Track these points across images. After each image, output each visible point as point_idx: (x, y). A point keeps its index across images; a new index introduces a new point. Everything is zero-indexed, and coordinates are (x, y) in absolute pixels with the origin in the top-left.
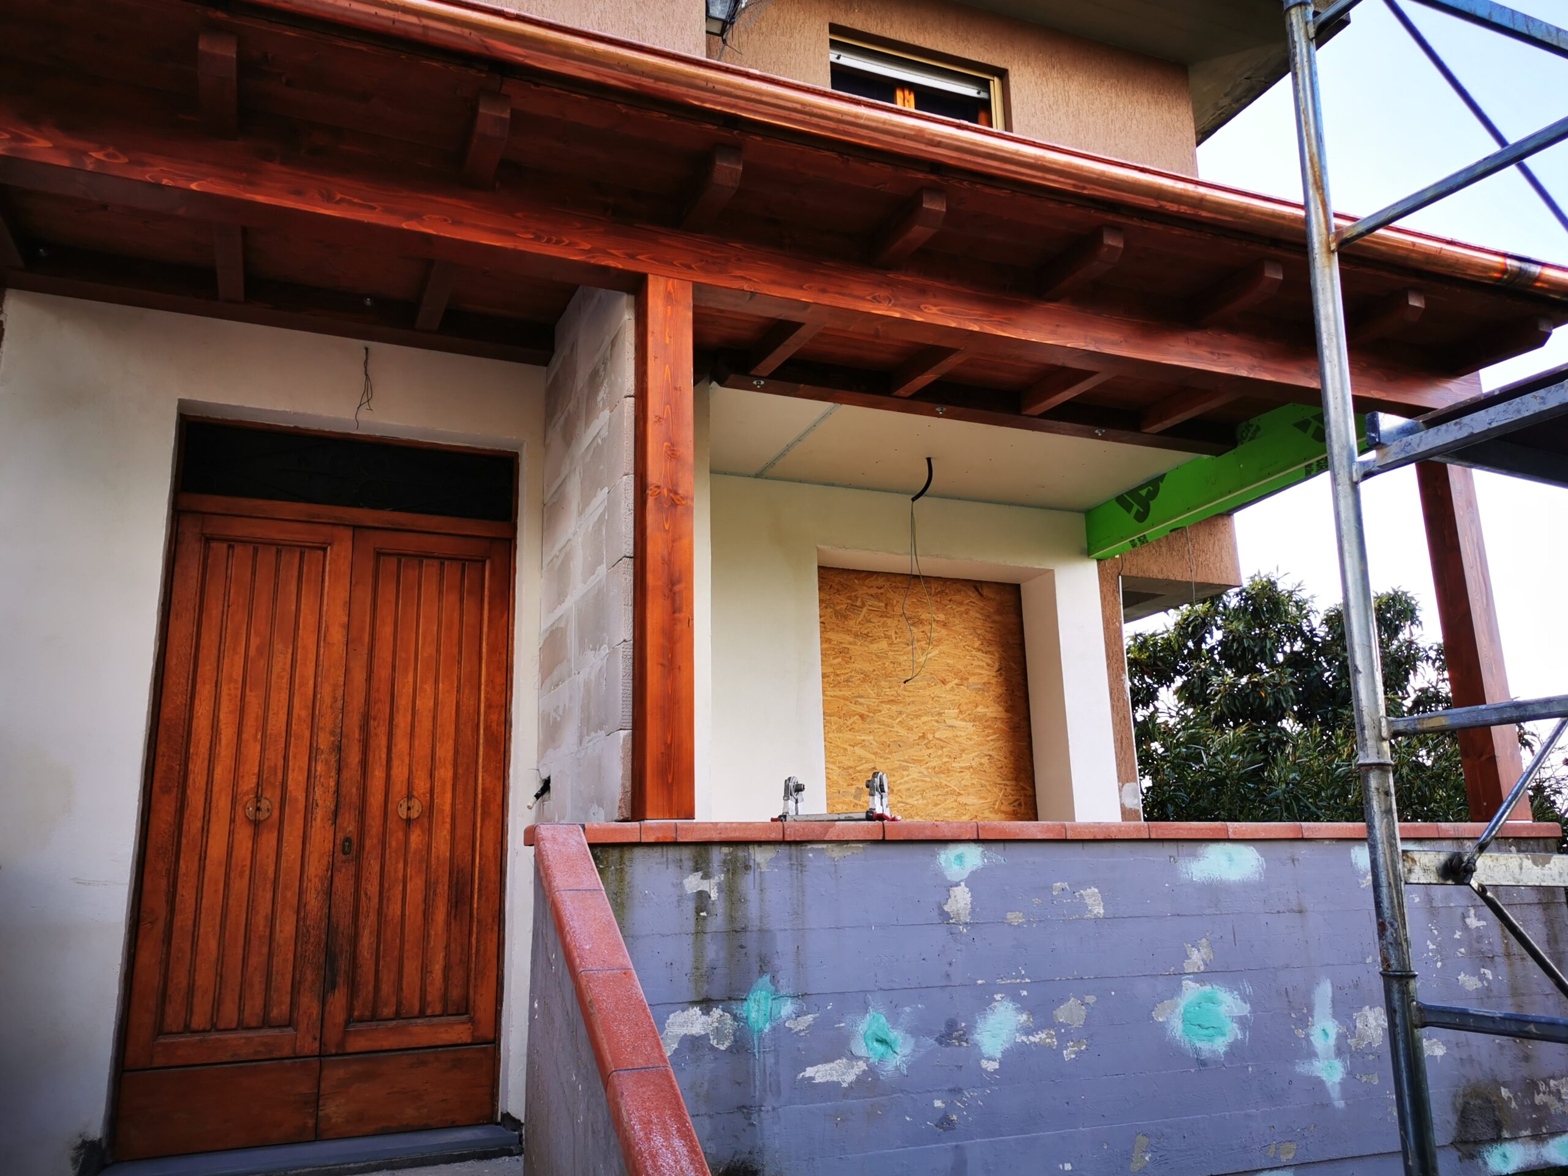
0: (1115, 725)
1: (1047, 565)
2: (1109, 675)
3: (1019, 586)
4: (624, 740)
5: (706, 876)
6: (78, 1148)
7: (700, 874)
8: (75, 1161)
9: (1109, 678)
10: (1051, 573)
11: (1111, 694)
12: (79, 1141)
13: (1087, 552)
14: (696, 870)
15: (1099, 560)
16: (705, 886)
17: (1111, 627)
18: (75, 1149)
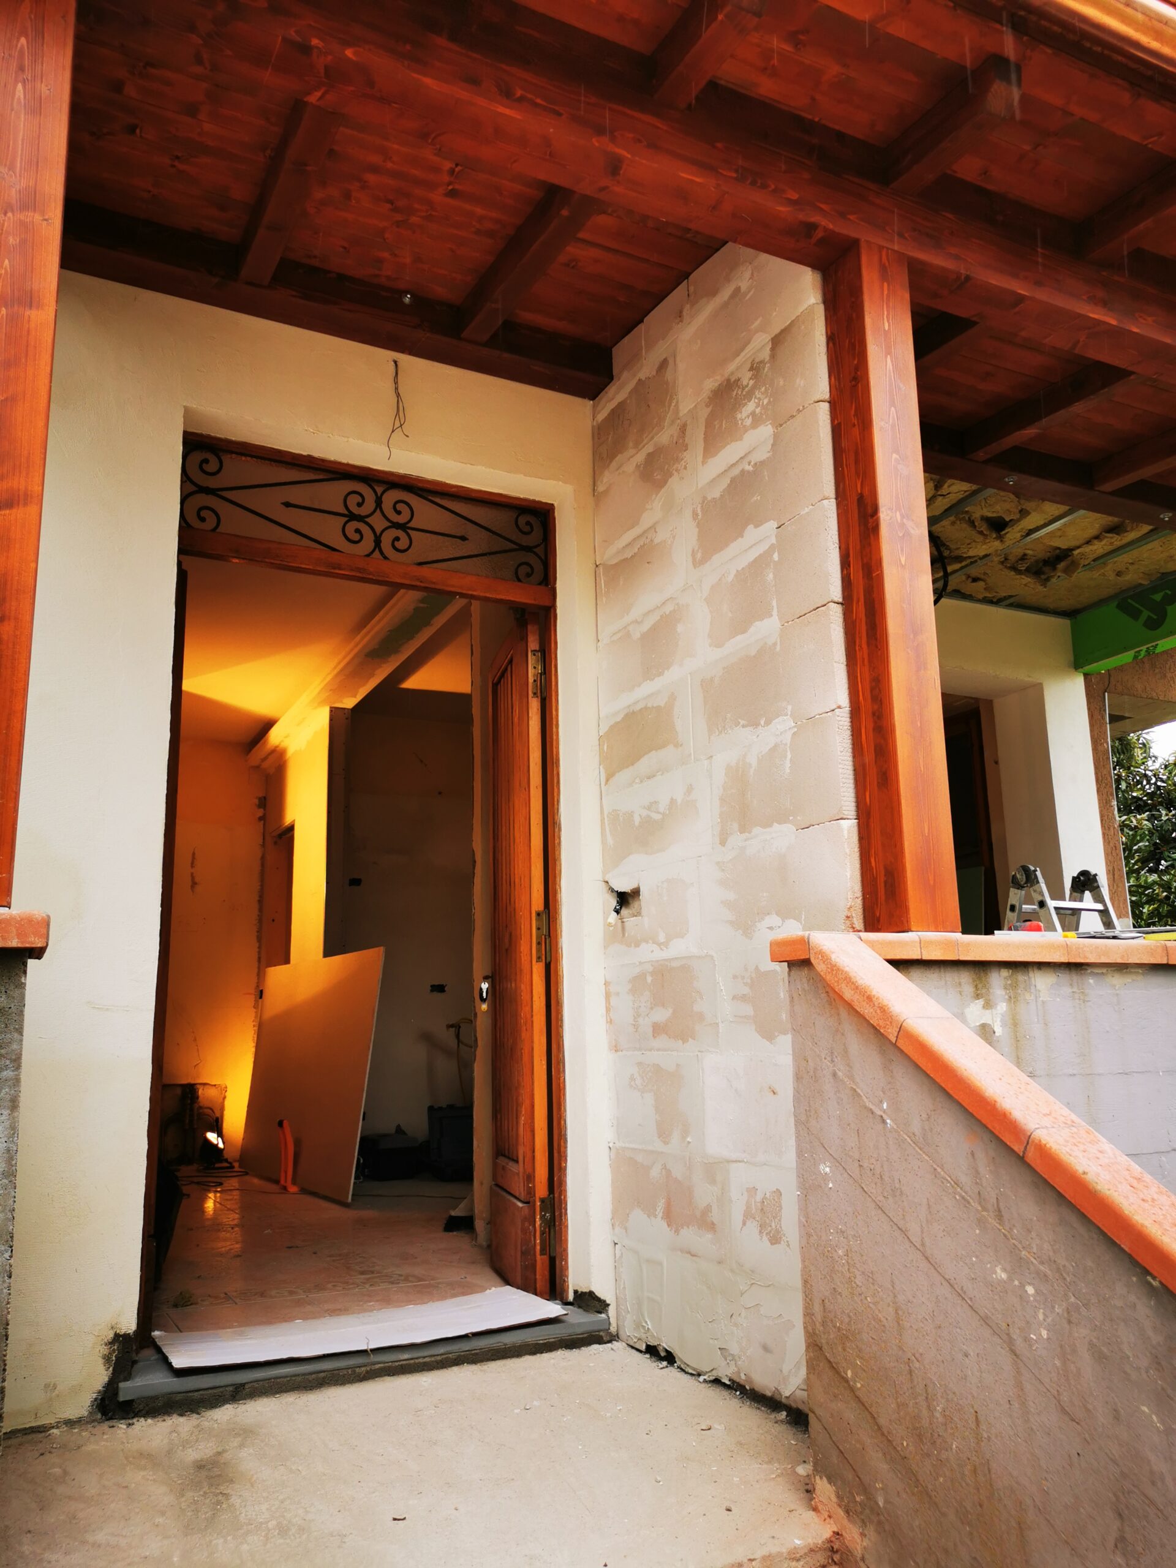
0: (1107, 855)
1: (1035, 678)
2: (1099, 800)
3: (991, 701)
4: (849, 833)
5: (988, 1005)
6: (110, 1343)
7: (981, 1002)
8: (107, 1359)
9: (1099, 804)
10: (1041, 685)
11: (1102, 821)
12: (111, 1335)
13: (1077, 664)
14: (977, 996)
15: (1086, 675)
16: (986, 1017)
17: (1100, 748)
18: (106, 1345)
